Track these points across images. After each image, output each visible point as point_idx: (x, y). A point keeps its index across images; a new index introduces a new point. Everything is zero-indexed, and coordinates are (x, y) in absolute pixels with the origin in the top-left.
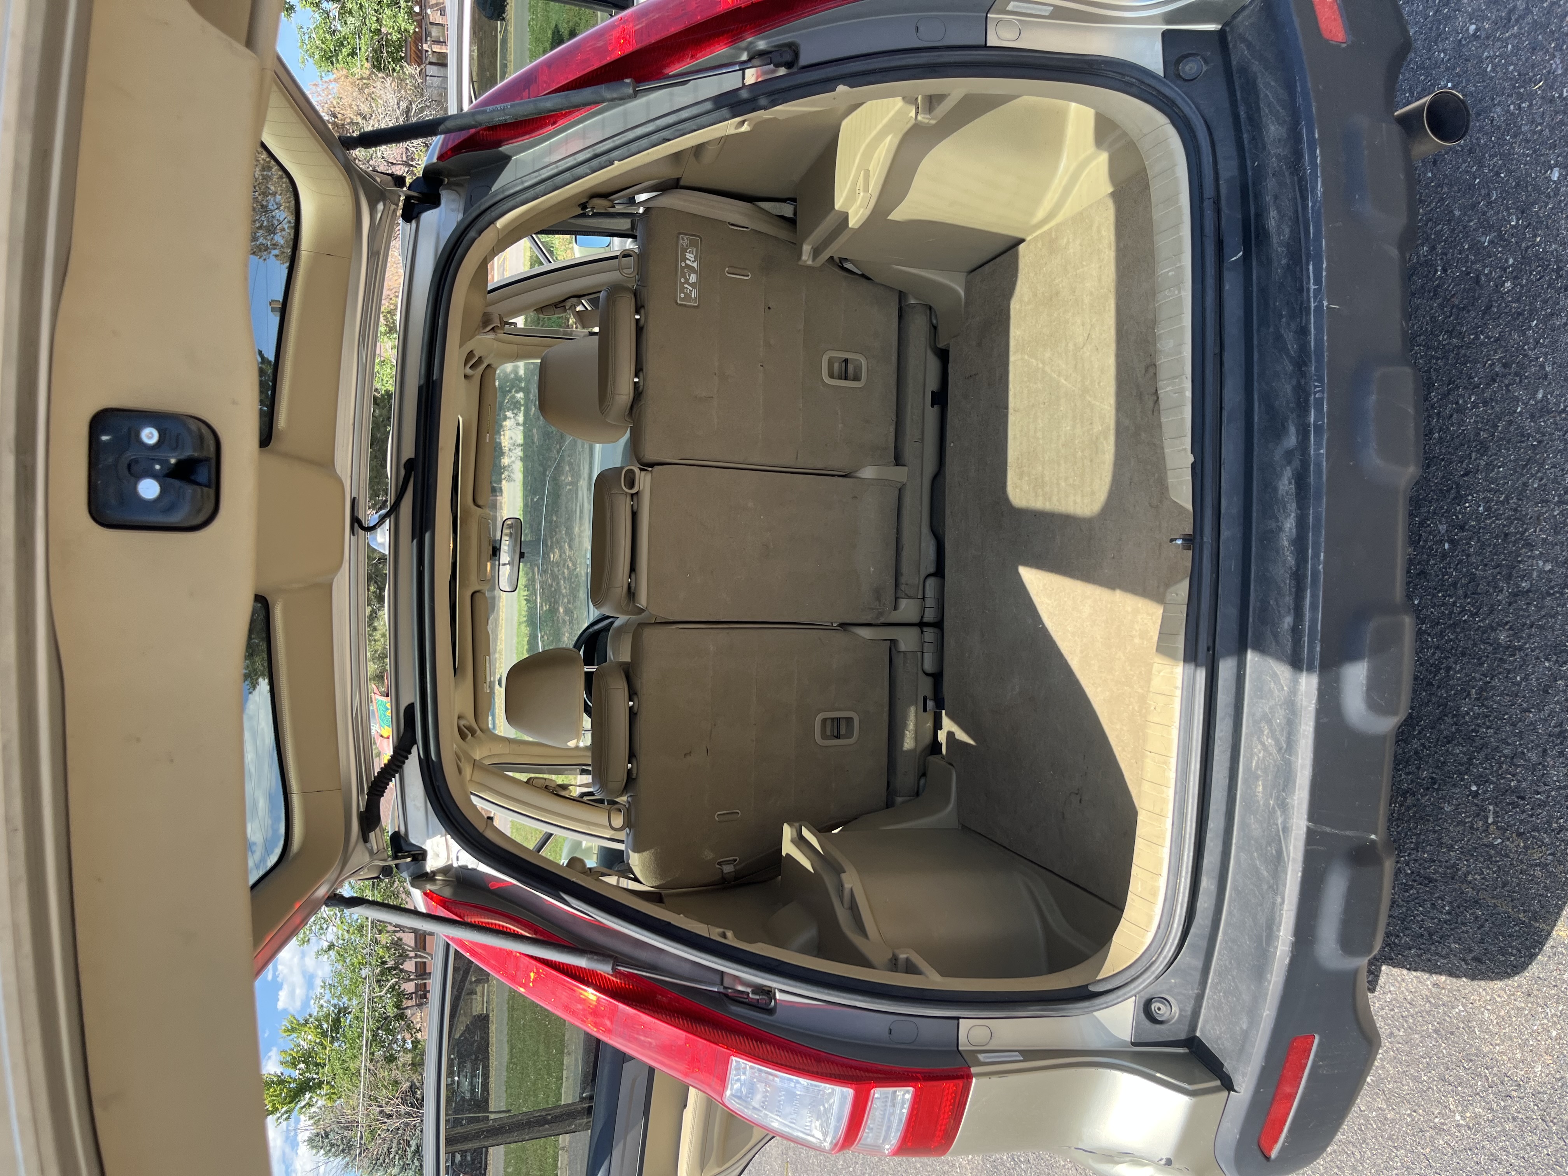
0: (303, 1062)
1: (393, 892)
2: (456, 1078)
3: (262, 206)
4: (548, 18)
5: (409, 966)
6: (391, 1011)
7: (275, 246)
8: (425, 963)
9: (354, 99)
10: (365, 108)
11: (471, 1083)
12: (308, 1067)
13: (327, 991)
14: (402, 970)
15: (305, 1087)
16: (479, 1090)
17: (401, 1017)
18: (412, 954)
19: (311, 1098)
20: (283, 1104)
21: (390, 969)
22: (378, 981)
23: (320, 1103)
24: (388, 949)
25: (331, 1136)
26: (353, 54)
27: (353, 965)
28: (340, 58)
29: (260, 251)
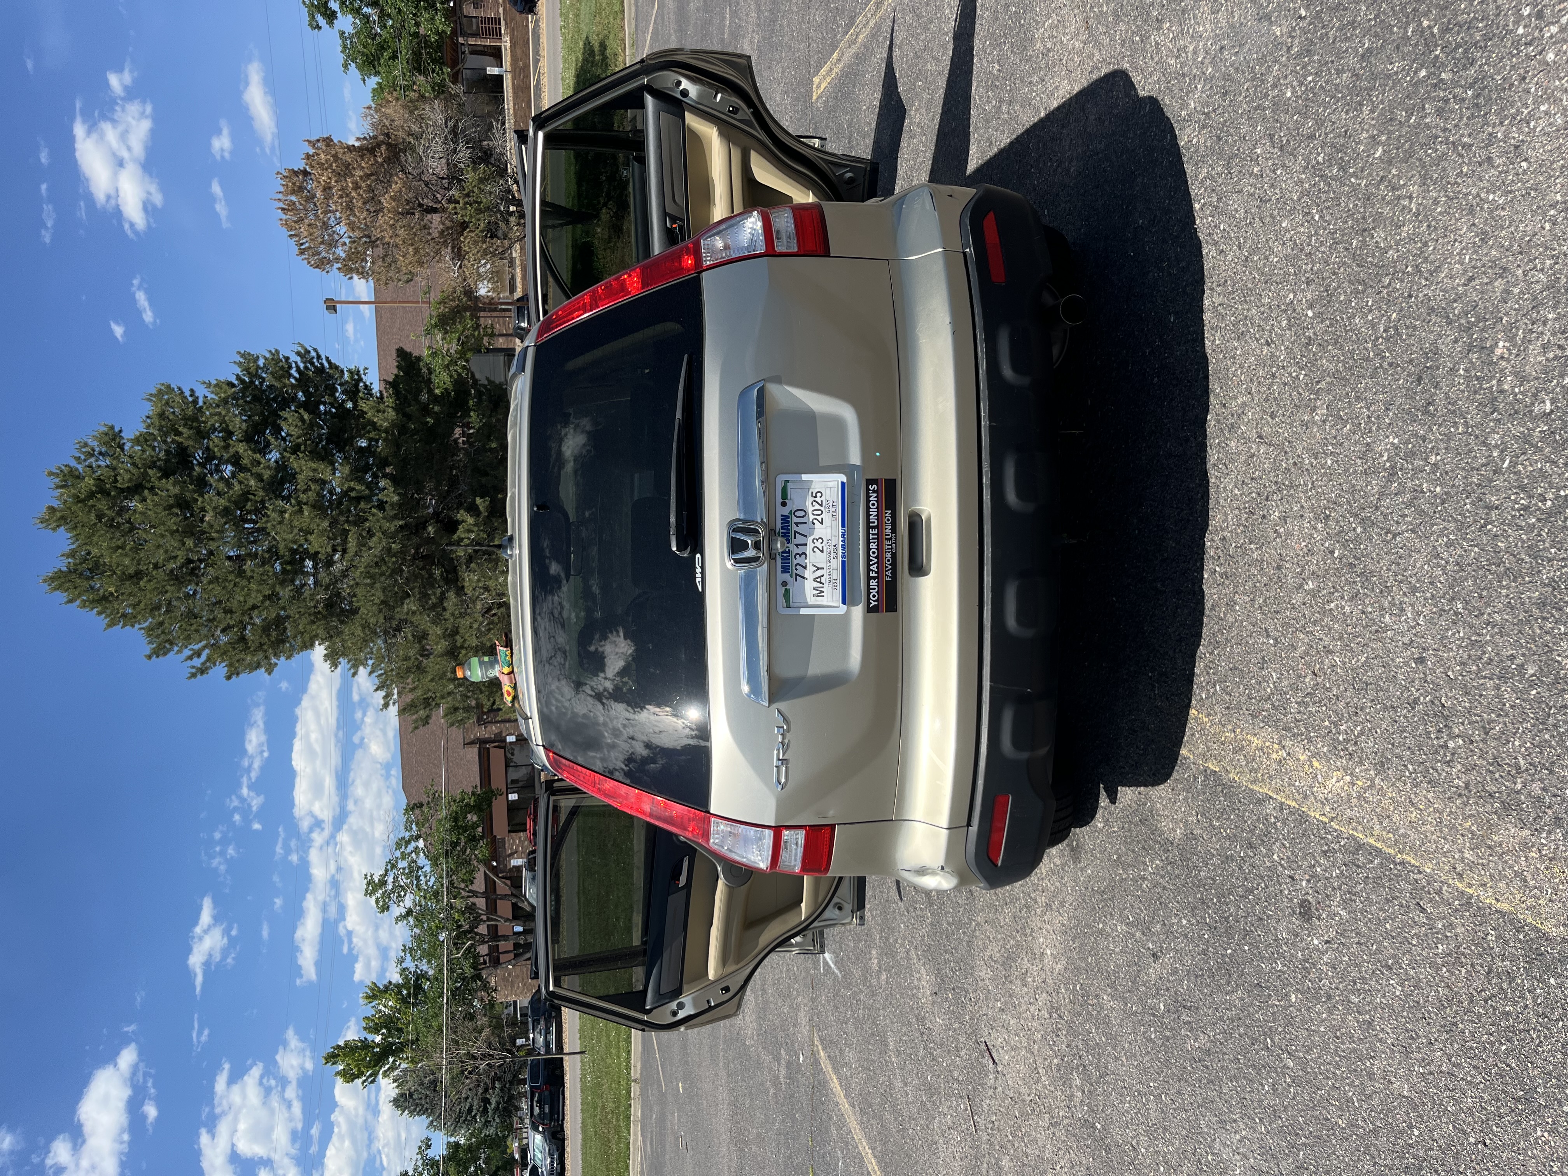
0: (386, 1027)
1: (465, 859)
2: (531, 1036)
3: (324, 223)
4: (579, 31)
5: (482, 929)
6: (469, 972)
7: (337, 259)
8: (497, 926)
9: (406, 121)
10: (415, 128)
11: (545, 1038)
12: (389, 1032)
13: (408, 955)
14: (477, 934)
15: (387, 1051)
16: (553, 1046)
17: (478, 977)
18: (484, 918)
19: (394, 1061)
20: (368, 1067)
21: (465, 932)
22: (455, 944)
23: (402, 1066)
24: (463, 913)
25: (415, 1096)
26: (394, 57)
27: (430, 929)
28: (382, 61)
29: (323, 263)
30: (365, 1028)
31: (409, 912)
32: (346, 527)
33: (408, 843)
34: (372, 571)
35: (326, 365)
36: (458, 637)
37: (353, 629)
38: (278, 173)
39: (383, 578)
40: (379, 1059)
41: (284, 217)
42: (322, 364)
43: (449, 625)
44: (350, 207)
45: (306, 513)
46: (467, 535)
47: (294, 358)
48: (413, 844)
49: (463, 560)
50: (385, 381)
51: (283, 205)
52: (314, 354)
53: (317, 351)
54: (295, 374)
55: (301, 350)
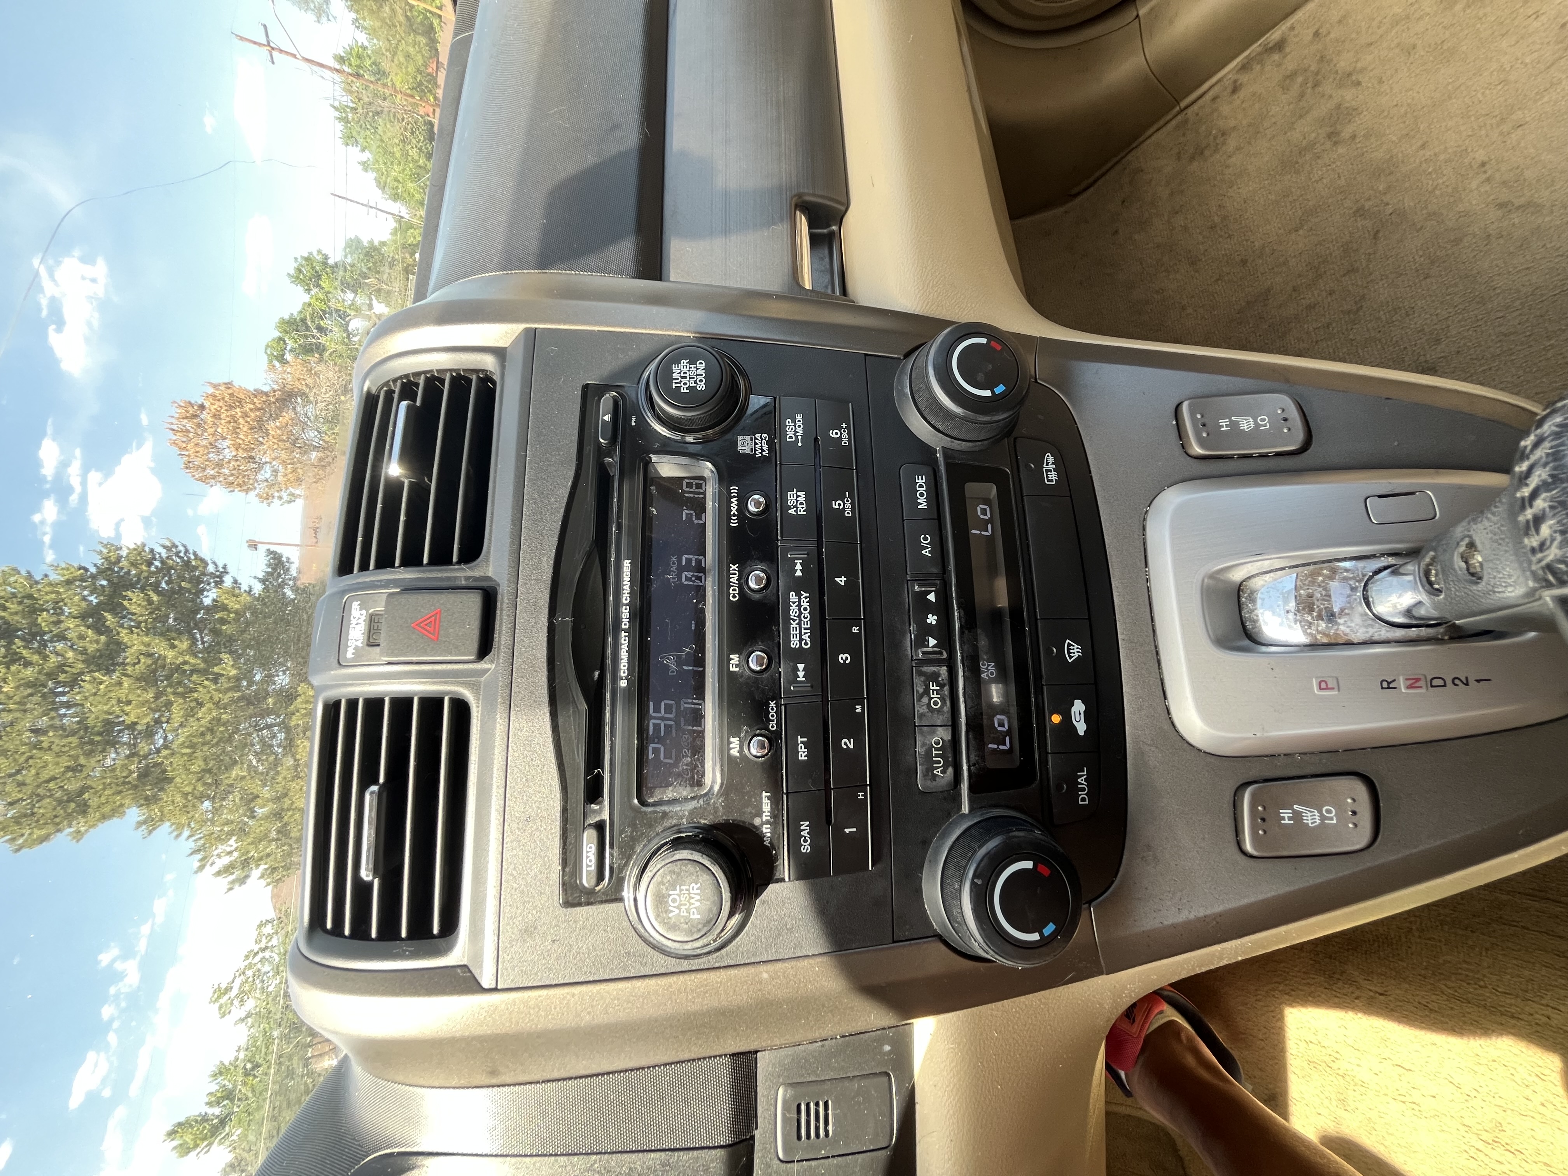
30: (207, 1104)
31: (249, 1015)
32: (172, 698)
33: (256, 954)
34: (195, 740)
35: (192, 557)
36: (286, 800)
37: (171, 796)
38: (175, 402)
39: (205, 748)
40: (215, 1131)
41: (175, 438)
42: (189, 558)
43: (279, 788)
44: (235, 431)
45: (126, 685)
46: (304, 706)
47: (158, 549)
48: (261, 955)
49: (300, 729)
50: (255, 577)
51: (175, 427)
52: (181, 548)
53: (184, 546)
54: (157, 563)
55: (168, 544)
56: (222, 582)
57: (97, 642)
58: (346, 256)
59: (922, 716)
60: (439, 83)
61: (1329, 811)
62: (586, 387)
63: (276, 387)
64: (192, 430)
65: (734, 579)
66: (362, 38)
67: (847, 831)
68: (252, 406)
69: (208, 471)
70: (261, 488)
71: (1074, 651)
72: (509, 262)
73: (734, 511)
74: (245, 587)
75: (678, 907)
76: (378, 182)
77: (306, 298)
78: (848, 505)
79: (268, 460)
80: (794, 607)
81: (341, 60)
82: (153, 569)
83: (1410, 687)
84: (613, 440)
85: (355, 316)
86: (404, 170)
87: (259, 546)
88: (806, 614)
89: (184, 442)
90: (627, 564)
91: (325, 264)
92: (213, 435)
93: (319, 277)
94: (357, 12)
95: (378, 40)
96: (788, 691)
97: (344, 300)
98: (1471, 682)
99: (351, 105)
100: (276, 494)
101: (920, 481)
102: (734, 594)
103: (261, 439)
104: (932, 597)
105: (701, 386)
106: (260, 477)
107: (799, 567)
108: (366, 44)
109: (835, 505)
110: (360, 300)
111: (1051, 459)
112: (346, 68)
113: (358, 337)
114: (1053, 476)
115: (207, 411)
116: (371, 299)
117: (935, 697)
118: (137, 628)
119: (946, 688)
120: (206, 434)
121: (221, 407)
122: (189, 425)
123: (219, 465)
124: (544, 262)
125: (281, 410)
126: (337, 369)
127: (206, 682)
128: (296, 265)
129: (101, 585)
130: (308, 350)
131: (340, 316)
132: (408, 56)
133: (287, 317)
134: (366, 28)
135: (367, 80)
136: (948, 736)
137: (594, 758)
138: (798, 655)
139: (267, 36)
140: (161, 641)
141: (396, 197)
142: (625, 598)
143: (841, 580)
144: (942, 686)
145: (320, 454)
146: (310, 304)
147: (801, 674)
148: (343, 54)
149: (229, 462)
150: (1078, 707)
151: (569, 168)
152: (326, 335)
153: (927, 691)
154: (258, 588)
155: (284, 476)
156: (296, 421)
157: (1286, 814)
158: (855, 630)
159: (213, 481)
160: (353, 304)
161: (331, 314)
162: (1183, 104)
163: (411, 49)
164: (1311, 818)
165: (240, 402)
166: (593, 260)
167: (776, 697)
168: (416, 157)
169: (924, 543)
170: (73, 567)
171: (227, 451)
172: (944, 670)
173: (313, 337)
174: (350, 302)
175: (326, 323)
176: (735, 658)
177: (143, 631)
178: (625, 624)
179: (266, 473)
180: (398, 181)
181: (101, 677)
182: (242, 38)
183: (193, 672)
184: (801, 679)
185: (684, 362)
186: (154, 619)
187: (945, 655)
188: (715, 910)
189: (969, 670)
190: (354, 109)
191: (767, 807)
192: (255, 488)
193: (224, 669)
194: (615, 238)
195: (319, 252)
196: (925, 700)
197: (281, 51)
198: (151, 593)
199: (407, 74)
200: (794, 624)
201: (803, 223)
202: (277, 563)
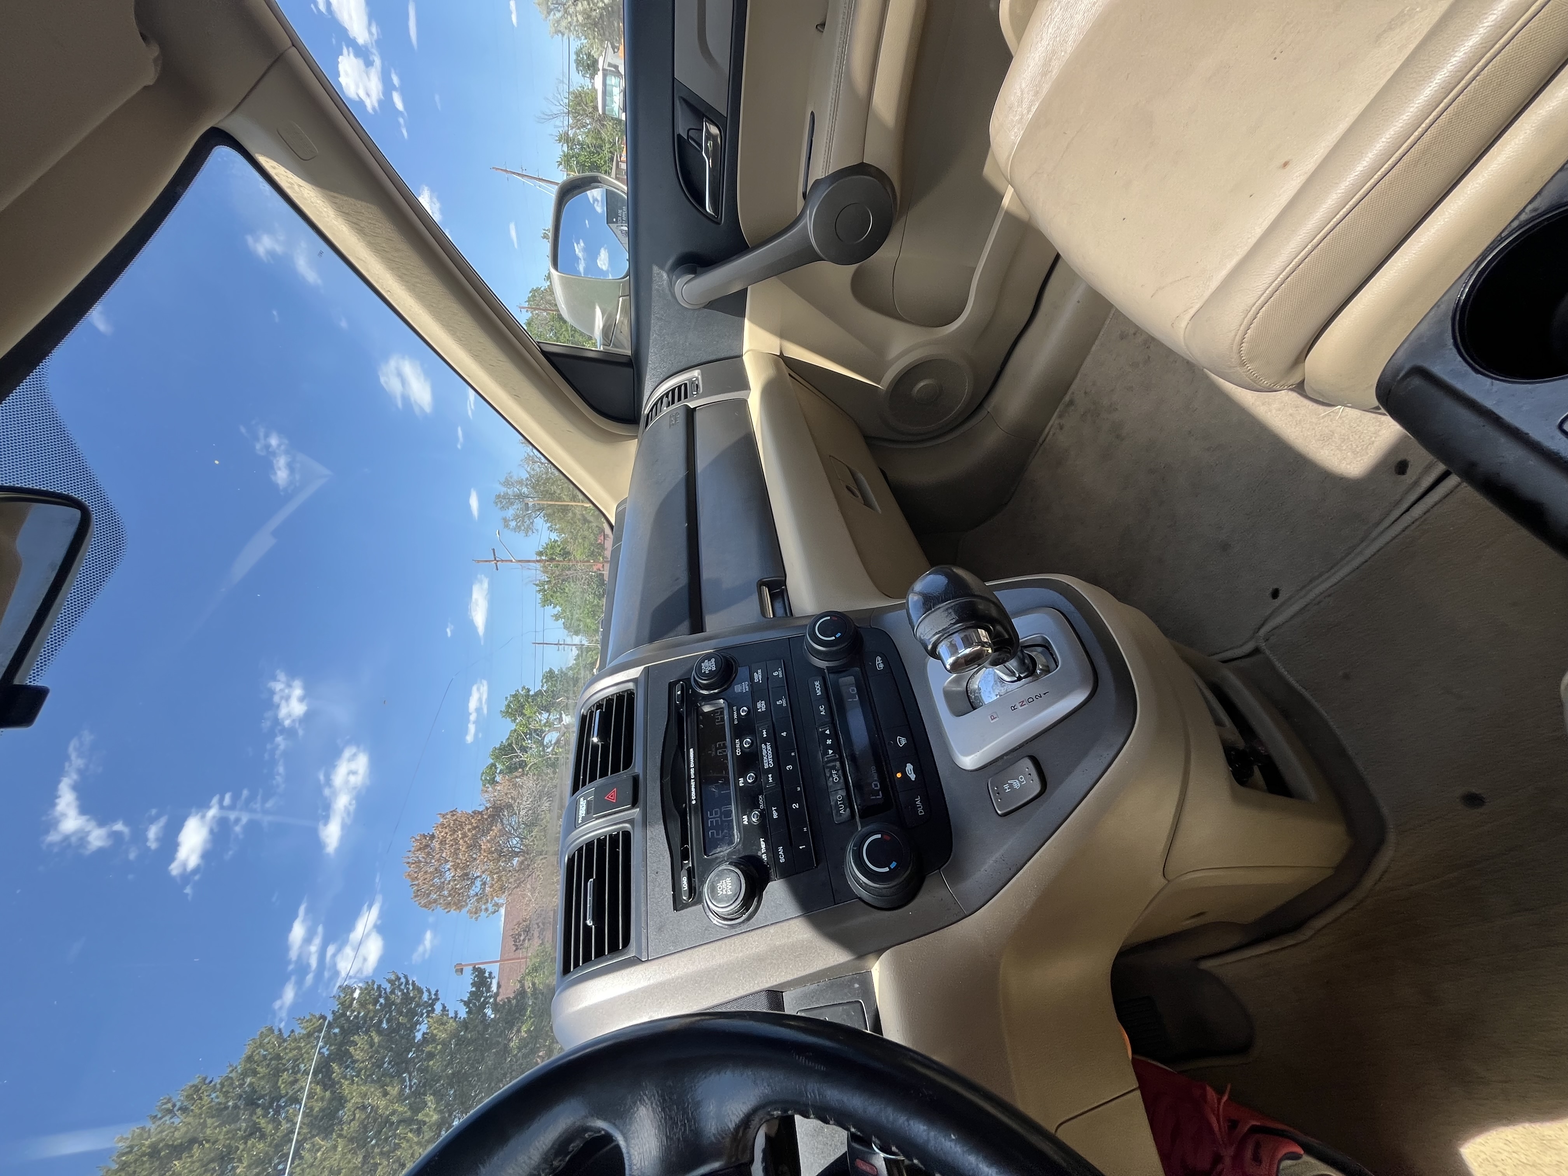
32: (377, 1160)
35: (411, 988)
38: (412, 837)
41: (409, 870)
42: (408, 989)
45: (340, 1148)
47: (385, 984)
50: (462, 1000)
51: (410, 860)
52: (403, 980)
53: (406, 977)
54: (382, 1001)
55: (393, 977)
56: (433, 1010)
57: (322, 1099)
58: (542, 686)
59: (831, 786)
60: (606, 546)
61: (1021, 778)
62: (670, 684)
63: (488, 805)
64: (423, 860)
65: (738, 746)
66: (554, 536)
67: (801, 847)
68: (470, 827)
69: (431, 896)
70: (471, 904)
71: (902, 741)
72: (637, 644)
73: (735, 717)
74: (451, 1014)
75: (722, 891)
76: (566, 627)
77: (513, 726)
78: (784, 701)
79: (479, 874)
80: (764, 751)
81: (540, 554)
82: (378, 1007)
83: (1021, 706)
84: (682, 702)
85: (549, 731)
86: (583, 612)
87: (465, 969)
88: (770, 752)
89: (416, 872)
90: (691, 750)
91: (527, 696)
92: (438, 860)
93: (523, 706)
94: (551, 522)
95: (565, 534)
96: (766, 788)
97: (541, 721)
98: (1042, 695)
99: (547, 580)
100: (483, 907)
101: (817, 683)
102: (738, 752)
103: (474, 856)
104: (828, 732)
105: (714, 669)
106: (472, 893)
107: (765, 733)
108: (557, 538)
109: (778, 703)
110: (554, 716)
111: (880, 658)
112: (544, 558)
113: (551, 748)
114: (882, 666)
115: (436, 840)
116: (561, 714)
117: (835, 776)
118: (357, 1077)
119: (840, 771)
120: (433, 861)
121: (446, 833)
122: (421, 855)
123: (441, 888)
124: (651, 640)
125: (491, 824)
126: (535, 778)
127: (410, 1135)
128: (506, 703)
129: (334, 1033)
130: (511, 769)
131: (538, 735)
132: (584, 538)
133: (498, 746)
134: (557, 530)
135: (558, 561)
136: (844, 794)
137: (684, 840)
138: (769, 770)
139: (494, 555)
140: (376, 1089)
141: (577, 633)
142: (692, 765)
143: (784, 734)
144: (838, 771)
145: (522, 858)
146: (515, 730)
147: (770, 779)
148: (541, 550)
149: (449, 883)
150: (909, 767)
151: (659, 599)
152: (526, 752)
153: (831, 775)
154: (463, 1013)
155: (491, 887)
156: (503, 833)
157: (1006, 787)
158: (793, 754)
159: (434, 905)
160: (547, 722)
161: (530, 734)
162: (1041, 441)
163: (586, 533)
164: (1016, 784)
165: (461, 825)
166: (672, 634)
167: (761, 794)
168: (592, 600)
169: (821, 709)
170: (314, 1016)
171: (448, 873)
172: (838, 764)
173: (517, 757)
174: (545, 721)
175: (528, 743)
176: (741, 780)
177: (362, 1079)
178: (693, 776)
179: (477, 887)
180: (580, 620)
181: (320, 1141)
182: (478, 561)
183: (400, 1122)
184: (771, 781)
185: (706, 661)
186: (373, 1064)
187: (837, 756)
188: (738, 889)
189: (852, 761)
190: (549, 582)
191: (763, 845)
192: (467, 904)
193: (427, 1115)
194: (680, 622)
195: (524, 688)
196: (831, 779)
197: (502, 561)
198: (373, 1034)
199: (584, 548)
200: (765, 758)
201: (766, 590)
202: (481, 980)
